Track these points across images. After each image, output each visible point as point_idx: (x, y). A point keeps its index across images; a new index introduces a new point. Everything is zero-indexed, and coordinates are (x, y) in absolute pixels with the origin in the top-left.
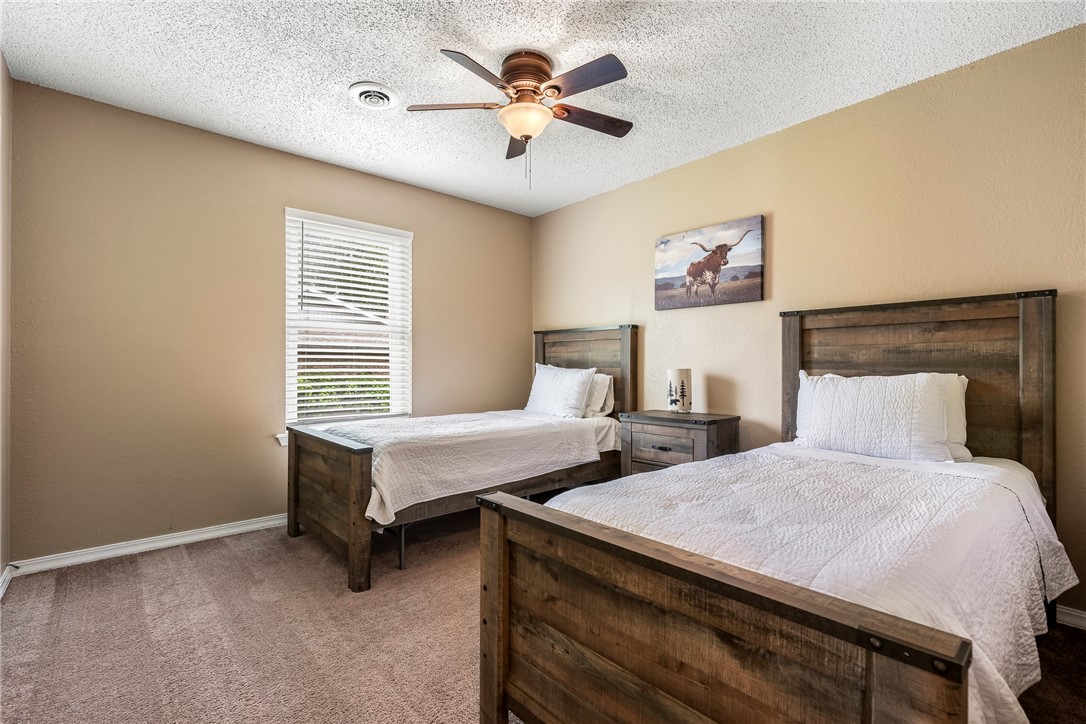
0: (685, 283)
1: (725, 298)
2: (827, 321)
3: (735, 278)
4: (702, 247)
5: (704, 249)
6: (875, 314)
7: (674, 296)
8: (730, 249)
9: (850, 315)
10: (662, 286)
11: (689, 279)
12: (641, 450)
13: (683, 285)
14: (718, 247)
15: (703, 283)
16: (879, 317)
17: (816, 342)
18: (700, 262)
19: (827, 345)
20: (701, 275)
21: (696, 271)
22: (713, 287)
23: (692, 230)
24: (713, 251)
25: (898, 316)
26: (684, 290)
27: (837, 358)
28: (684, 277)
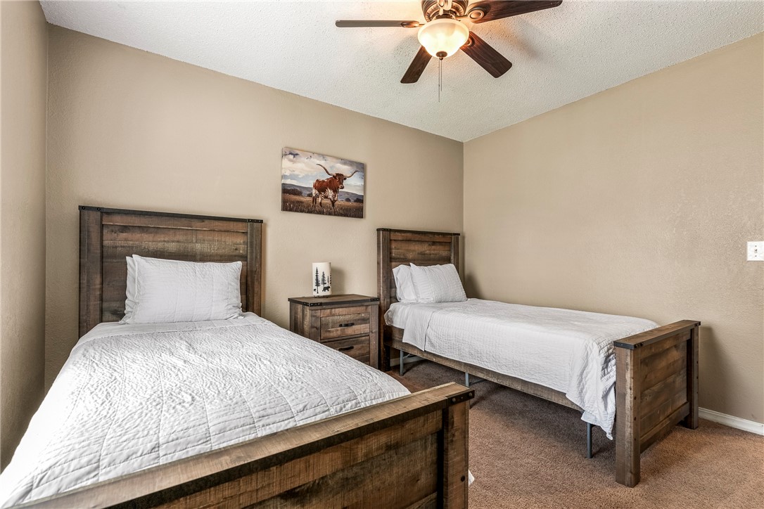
0: (312, 194)
1: (341, 212)
2: (399, 236)
3: (348, 200)
4: (326, 170)
5: (327, 172)
6: (416, 235)
7: (302, 202)
8: (345, 179)
9: (408, 234)
10: (288, 191)
11: (314, 192)
12: (329, 331)
13: (310, 195)
14: (337, 174)
15: (326, 197)
16: (417, 237)
17: (393, 247)
18: (323, 181)
19: (398, 249)
20: (324, 191)
21: (321, 187)
22: (333, 202)
23: (319, 154)
24: (334, 176)
25: (423, 238)
26: (311, 199)
27: (402, 256)
28: (311, 189)
